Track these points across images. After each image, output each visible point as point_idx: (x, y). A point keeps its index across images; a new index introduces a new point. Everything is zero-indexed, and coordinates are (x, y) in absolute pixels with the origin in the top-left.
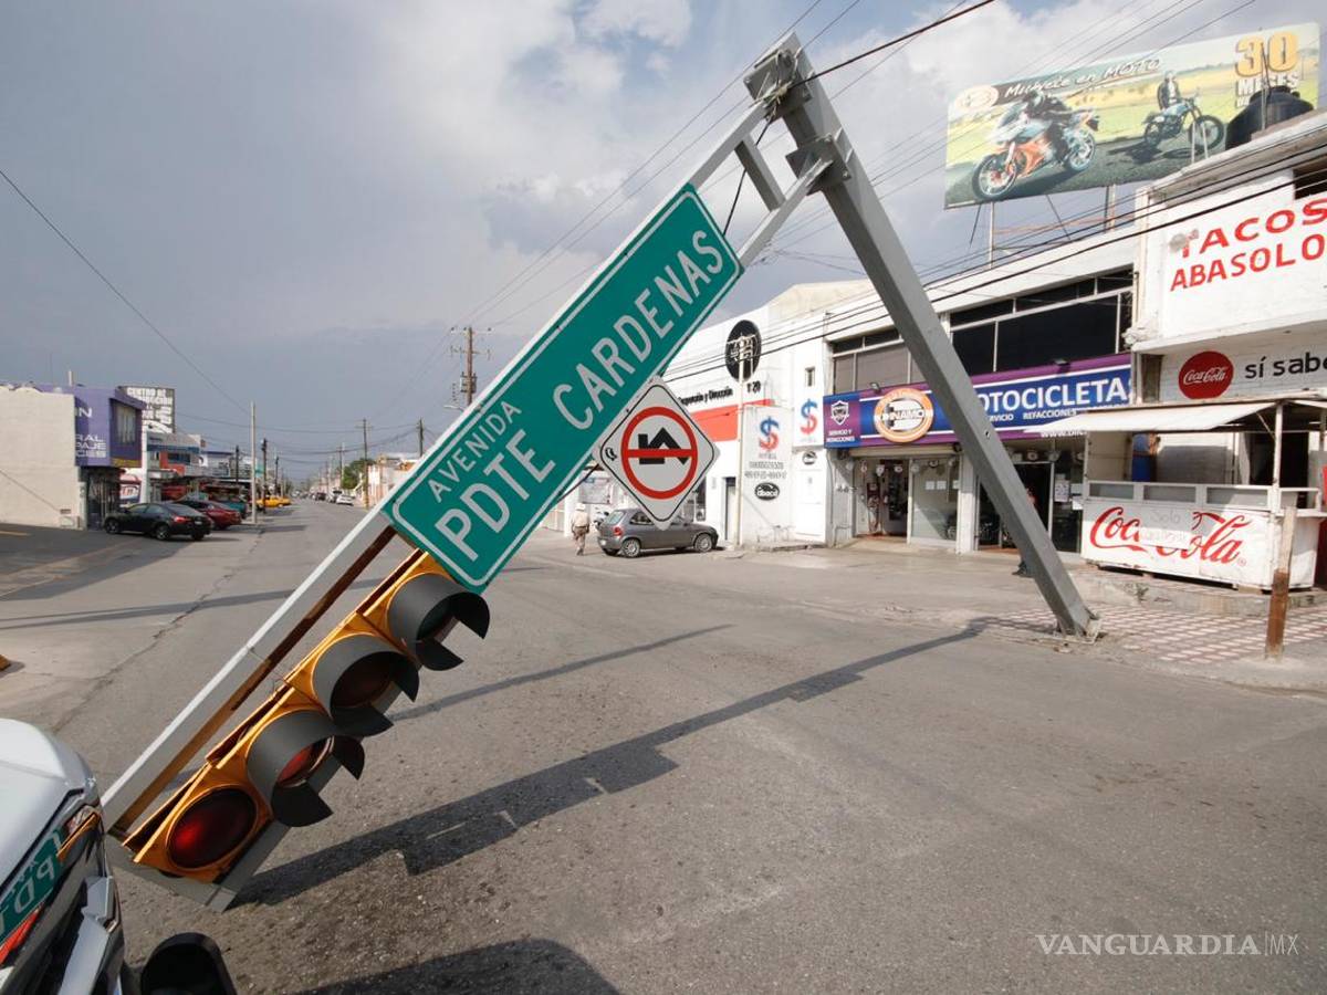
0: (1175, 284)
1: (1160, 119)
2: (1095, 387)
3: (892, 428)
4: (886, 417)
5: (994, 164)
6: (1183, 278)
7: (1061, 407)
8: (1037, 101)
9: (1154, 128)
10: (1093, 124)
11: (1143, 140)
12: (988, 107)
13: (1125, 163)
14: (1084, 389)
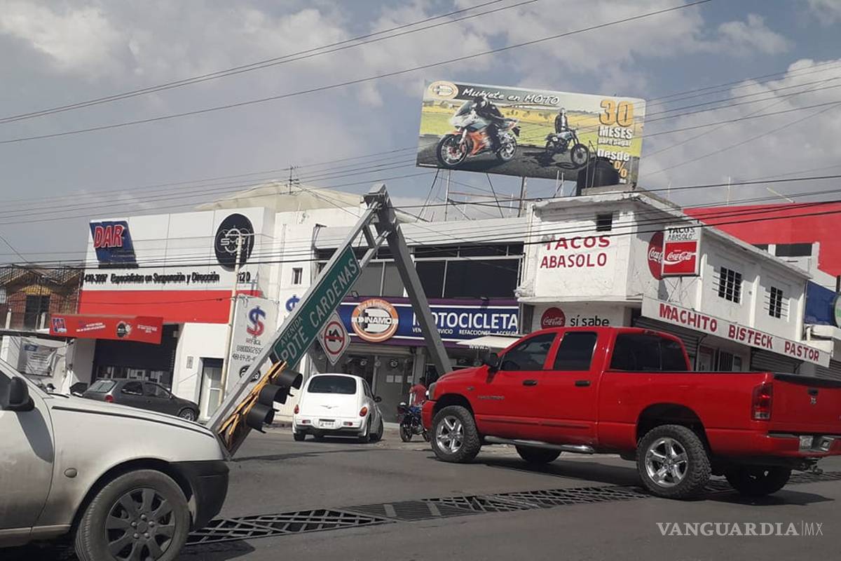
0: (543, 264)
1: (555, 139)
2: (502, 318)
3: (366, 330)
4: (361, 320)
5: (451, 140)
6: (547, 262)
7: (482, 329)
8: (483, 104)
9: (552, 144)
10: (516, 131)
11: (545, 151)
12: (450, 99)
13: (533, 163)
14: (496, 318)
